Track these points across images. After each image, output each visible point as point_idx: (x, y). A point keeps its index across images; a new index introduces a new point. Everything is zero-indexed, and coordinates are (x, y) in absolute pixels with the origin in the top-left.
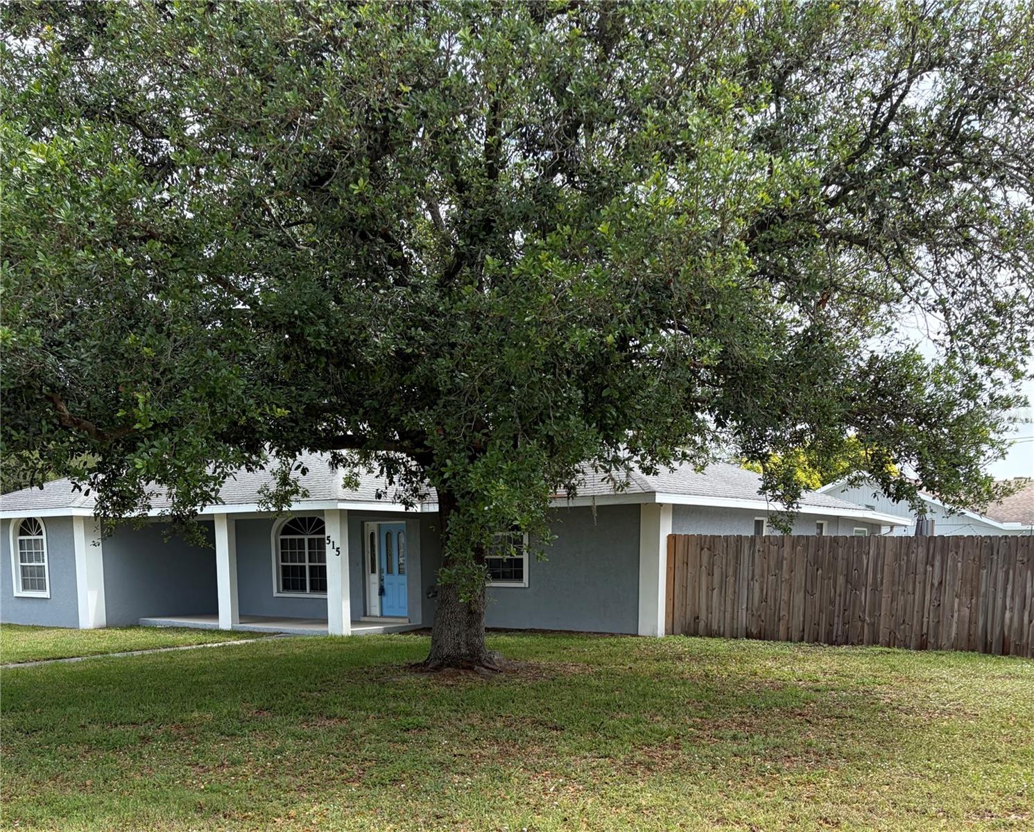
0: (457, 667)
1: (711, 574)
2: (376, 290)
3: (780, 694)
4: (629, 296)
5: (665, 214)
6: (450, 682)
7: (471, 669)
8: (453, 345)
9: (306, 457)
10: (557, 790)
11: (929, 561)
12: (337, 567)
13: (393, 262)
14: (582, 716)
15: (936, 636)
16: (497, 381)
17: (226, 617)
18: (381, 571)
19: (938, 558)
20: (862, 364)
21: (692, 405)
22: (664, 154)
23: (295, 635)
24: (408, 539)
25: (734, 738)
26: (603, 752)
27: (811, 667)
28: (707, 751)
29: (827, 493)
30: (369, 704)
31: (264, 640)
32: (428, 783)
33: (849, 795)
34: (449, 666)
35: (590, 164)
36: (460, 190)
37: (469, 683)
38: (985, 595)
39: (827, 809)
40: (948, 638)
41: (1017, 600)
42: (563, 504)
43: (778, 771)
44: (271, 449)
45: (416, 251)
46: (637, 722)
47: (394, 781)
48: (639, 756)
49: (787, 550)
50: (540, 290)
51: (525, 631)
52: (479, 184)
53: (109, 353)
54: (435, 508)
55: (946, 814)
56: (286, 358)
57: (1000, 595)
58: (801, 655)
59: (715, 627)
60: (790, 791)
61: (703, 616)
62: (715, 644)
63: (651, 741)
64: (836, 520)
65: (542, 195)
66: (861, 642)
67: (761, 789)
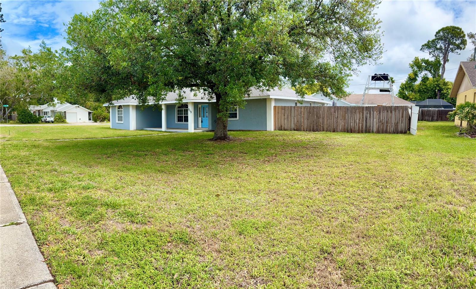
0: (221, 139)
1: (284, 115)
2: (202, 47)
3: (301, 143)
4: (261, 46)
5: (269, 25)
6: (219, 143)
7: (224, 140)
8: (220, 60)
9: (185, 89)
10: (245, 168)
11: (335, 112)
12: (191, 116)
13: (206, 40)
14: (252, 150)
15: (337, 129)
16: (230, 68)
17: (164, 128)
18: (202, 117)
19: (336, 111)
20: (317, 65)
21: (278, 74)
22: (268, 10)
23: (180, 132)
24: (208, 108)
25: (290, 154)
26: (257, 158)
27: (309, 137)
28: (283, 157)
29: (313, 96)
30: (199, 148)
31: (173, 133)
32: (213, 167)
33: (315, 164)
34: (219, 139)
35: (252, 13)
36: (222, 21)
37: (224, 143)
38: (347, 119)
39: (311, 168)
40: (340, 129)
41: (353, 121)
42: (247, 98)
43: (300, 160)
44: (177, 87)
45: (211, 37)
46: (266, 151)
47: (205, 166)
48: (266, 159)
49: (303, 109)
50: (240, 45)
51: (238, 130)
52: (226, 19)
53: (142, 66)
54: (215, 101)
55: (337, 167)
56: (181, 65)
57: (350, 120)
58: (306, 134)
59: (286, 128)
60: (302, 165)
61: (283, 126)
62: (286, 132)
63: (269, 155)
64: (314, 102)
65: (240, 20)
66: (320, 131)
67: (296, 165)
